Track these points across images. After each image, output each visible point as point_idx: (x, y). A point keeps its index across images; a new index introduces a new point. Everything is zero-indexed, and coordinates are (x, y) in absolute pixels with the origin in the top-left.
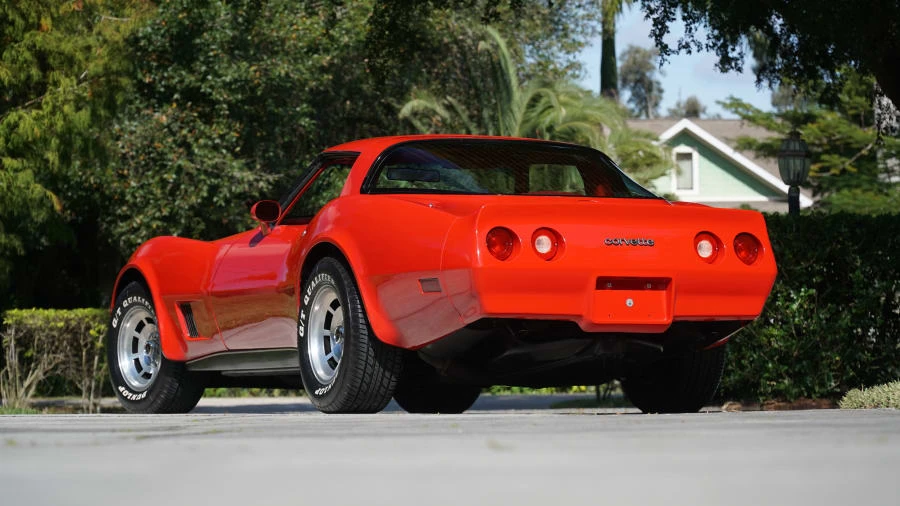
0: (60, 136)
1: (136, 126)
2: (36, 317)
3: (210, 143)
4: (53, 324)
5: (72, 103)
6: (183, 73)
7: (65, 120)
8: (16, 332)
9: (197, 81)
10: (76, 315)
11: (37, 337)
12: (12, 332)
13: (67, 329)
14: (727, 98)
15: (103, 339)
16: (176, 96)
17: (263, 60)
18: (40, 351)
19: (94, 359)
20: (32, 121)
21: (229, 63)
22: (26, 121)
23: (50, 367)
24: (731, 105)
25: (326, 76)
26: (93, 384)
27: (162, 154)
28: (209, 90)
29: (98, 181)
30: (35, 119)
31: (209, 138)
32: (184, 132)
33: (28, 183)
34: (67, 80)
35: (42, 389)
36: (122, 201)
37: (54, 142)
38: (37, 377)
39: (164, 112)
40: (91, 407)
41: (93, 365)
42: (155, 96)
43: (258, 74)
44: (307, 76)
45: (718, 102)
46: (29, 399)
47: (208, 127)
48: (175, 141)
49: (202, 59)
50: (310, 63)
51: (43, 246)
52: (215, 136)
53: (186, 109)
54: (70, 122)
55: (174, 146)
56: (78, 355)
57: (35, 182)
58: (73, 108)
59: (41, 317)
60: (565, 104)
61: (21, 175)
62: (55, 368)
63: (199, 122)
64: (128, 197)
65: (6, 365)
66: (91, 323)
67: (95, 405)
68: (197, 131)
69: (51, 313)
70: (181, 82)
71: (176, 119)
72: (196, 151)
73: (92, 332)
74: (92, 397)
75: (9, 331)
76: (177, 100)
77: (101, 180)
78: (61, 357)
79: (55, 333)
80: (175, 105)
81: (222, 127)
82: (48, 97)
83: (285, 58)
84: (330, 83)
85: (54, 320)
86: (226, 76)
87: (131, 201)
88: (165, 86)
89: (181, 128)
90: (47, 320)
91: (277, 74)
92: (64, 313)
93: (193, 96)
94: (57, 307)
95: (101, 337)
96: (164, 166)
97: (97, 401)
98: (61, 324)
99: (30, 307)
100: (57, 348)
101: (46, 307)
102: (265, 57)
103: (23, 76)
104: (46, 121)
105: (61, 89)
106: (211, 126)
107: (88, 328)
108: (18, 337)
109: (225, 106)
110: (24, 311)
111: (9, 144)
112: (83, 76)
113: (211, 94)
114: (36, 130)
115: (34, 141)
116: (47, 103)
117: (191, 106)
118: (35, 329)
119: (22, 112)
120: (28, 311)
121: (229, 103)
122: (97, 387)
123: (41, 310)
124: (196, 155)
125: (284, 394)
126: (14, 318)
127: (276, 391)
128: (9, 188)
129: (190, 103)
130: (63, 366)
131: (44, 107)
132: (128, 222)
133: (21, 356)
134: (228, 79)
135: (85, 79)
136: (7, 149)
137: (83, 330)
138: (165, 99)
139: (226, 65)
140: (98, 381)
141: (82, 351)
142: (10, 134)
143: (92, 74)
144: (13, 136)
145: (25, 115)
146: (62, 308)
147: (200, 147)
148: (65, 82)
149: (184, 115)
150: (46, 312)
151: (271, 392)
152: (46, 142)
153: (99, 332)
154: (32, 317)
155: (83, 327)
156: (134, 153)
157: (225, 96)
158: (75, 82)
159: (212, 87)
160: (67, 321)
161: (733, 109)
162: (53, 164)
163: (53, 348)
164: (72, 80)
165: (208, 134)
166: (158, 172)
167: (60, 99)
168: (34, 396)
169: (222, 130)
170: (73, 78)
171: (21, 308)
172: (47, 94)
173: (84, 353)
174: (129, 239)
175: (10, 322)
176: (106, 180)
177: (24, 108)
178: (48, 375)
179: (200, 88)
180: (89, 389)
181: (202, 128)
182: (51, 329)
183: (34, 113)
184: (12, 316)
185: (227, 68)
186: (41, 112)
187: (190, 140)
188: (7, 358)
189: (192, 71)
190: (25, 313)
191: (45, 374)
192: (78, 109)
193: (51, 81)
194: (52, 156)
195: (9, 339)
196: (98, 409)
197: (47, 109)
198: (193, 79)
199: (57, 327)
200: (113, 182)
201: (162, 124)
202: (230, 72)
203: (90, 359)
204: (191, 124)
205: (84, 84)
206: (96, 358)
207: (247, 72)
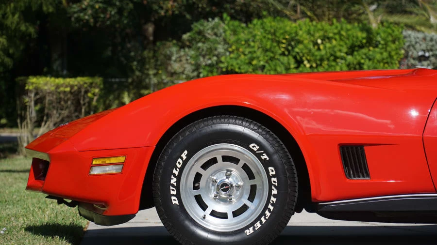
2: (49, 84)
4: (61, 89)
8: (35, 95)
10: (78, 82)
12: (32, 95)
13: (71, 92)
15: (97, 99)
23: (59, 120)
38: (48, 127)
56: (79, 111)
59: (53, 83)
62: (62, 121)
66: (89, 88)
69: (60, 81)
73: (90, 95)
75: (29, 94)
78: (66, 112)
79: (62, 96)
85: (63, 86)
90: (58, 87)
92: (70, 81)
94: (65, 77)
95: (95, 98)
98: (67, 89)
100: (64, 106)
101: (57, 77)
107: (86, 92)
108: (36, 98)
118: (47, 93)
123: (53, 79)
126: (34, 85)
137: (83, 93)
141: (81, 108)
150: (57, 80)
153: (94, 94)
154: (46, 84)
155: (83, 90)
160: (72, 87)
163: (61, 106)
173: (83, 110)
175: (31, 88)
182: (59, 93)
184: (33, 83)
188: (28, 114)
191: (55, 124)
195: (30, 100)
199: (64, 91)
206: (92, 113)
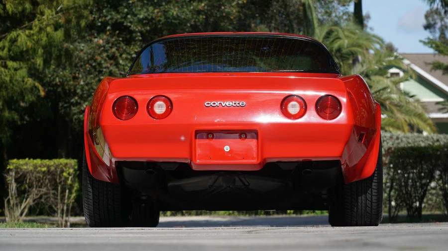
0: (44, 47)
1: (83, 47)
2: (28, 165)
3: (129, 57)
4: (39, 169)
5: (52, 26)
6: (113, 13)
7: (47, 37)
8: (16, 173)
9: (122, 18)
10: (54, 163)
11: (29, 178)
12: (13, 173)
13: (49, 172)
14: (426, 39)
15: (71, 179)
16: (108, 28)
17: (162, 5)
18: (31, 186)
19: (66, 192)
20: (26, 38)
21: (142, 7)
22: (23, 38)
23: (38, 197)
24: (429, 43)
25: (201, 16)
26: (65, 208)
27: (100, 64)
28: (129, 24)
29: (61, 80)
30: (28, 36)
31: (129, 54)
32: (114, 50)
33: (24, 77)
34: (49, 11)
35: (32, 211)
36: (75, 94)
37: (40, 51)
38: (29, 203)
39: (100, 38)
40: (64, 223)
41: (65, 195)
42: (94, 29)
43: (160, 14)
44: (190, 16)
45: (421, 41)
46: (23, 217)
47: (128, 47)
48: (108, 56)
49: (124, 4)
50: (192, 8)
51: (26, 121)
52: (132, 52)
53: (114, 35)
54: (51, 38)
55: (107, 59)
56: (56, 189)
57: (28, 77)
58: (53, 28)
59: (31, 164)
60: (347, 37)
61: (19, 72)
62: (41, 197)
63: (122, 44)
64: (79, 91)
65: (8, 195)
66: (64, 168)
67: (66, 221)
68: (121, 49)
69: (38, 161)
70: (112, 19)
71: (108, 42)
72: (121, 62)
73: (65, 174)
74: (64, 215)
75: (11, 173)
76: (109, 30)
77: (63, 80)
78: (44, 190)
79: (41, 175)
80: (108, 33)
81: (137, 47)
82: (36, 22)
83: (176, 5)
84: (204, 20)
85: (40, 166)
86: (140, 14)
87: (80, 93)
88: (101, 22)
89: (111, 48)
90: (35, 167)
91: (171, 13)
92: (47, 162)
93: (119, 28)
94: (42, 158)
95: (70, 178)
96: (100, 72)
97: (67, 219)
98: (44, 169)
99: (24, 158)
100: (42, 184)
101: (35, 158)
102: (164, 4)
103: (20, 8)
104: (35, 37)
105: (45, 17)
106: (130, 47)
107: (62, 171)
108: (17, 177)
109: (139, 34)
110: (20, 160)
111: (11, 53)
112: (59, 8)
113: (130, 27)
114: (28, 43)
115: (27, 51)
116: (36, 26)
117: (118, 34)
118: (28, 172)
119: (20, 32)
120: (23, 160)
121: (141, 32)
122: (67, 210)
123: (32, 160)
124: (121, 64)
125: (173, 215)
126: (14, 165)
127: (169, 213)
128: (11, 81)
129: (117, 32)
130: (46, 196)
131: (34, 28)
132: (78, 107)
133: (18, 189)
134: (141, 17)
135: (61, 10)
136: (10, 55)
137: (59, 172)
138: (101, 30)
139: (139, 8)
140: (68, 205)
141: (58, 186)
142: (12, 46)
143: (65, 6)
144: (13, 47)
145: (21, 34)
146: (45, 158)
147: (123, 60)
148: (47, 12)
149: (114, 39)
150: (35, 161)
151: (165, 213)
152: (35, 51)
153: (69, 174)
154: (26, 164)
156: (82, 63)
157: (139, 28)
158: (54, 13)
159: (131, 22)
160: (49, 167)
161: (430, 45)
162: (39, 65)
163: (40, 184)
164: (52, 11)
165: (128, 51)
166: (97, 76)
167: (44, 23)
168: (26, 215)
169: (137, 49)
170: (54, 10)
171: (18, 159)
172: (36, 20)
173: (59, 188)
174: (79, 118)
175: (11, 167)
176: (66, 80)
177: (20, 29)
178: (36, 202)
179: (123, 23)
180: (63, 210)
181: (124, 47)
182: (38, 172)
183: (27, 32)
184: (13, 163)
185: (140, 10)
186: (32, 32)
187: (118, 54)
188: (10, 191)
189: (118, 12)
190: (21, 162)
191: (34, 201)
192: (56, 29)
193: (39, 12)
194: (39, 61)
195: (11, 178)
196: (69, 224)
197: (36, 29)
198: (119, 16)
199: (41, 171)
200: (70, 81)
201: (100, 45)
202: (142, 12)
203: (63, 191)
204: (118, 45)
205: (60, 14)
206: (67, 191)
207: (153, 13)
